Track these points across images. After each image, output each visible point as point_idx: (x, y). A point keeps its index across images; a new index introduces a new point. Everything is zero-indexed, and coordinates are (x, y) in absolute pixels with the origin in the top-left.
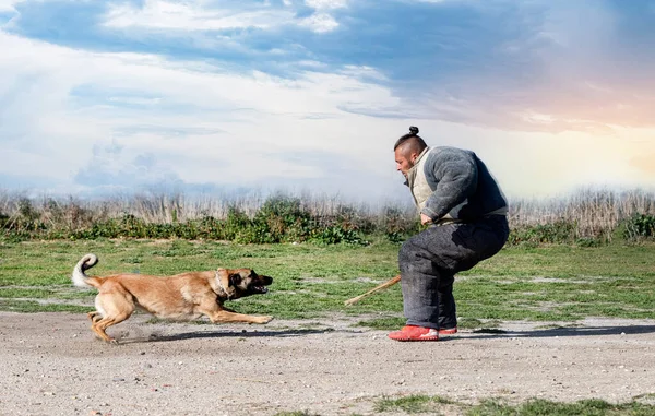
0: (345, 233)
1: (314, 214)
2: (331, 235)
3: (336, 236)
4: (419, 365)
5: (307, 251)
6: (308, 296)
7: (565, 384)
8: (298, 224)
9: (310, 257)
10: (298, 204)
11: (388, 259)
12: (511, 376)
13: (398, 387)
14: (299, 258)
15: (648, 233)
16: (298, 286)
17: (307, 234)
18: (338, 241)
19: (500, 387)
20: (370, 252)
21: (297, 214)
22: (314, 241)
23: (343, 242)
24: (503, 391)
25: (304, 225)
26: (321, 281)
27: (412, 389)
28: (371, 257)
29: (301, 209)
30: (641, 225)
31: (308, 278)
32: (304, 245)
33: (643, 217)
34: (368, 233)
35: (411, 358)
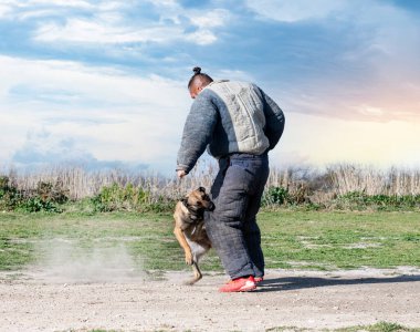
0: (44, 204)
1: (19, 188)
2: (32, 205)
3: (36, 206)
4: (100, 306)
5: (14, 218)
6: (14, 253)
7: (214, 320)
8: (7, 196)
9: (16, 222)
10: (7, 181)
11: (77, 223)
12: (171, 314)
13: (83, 324)
14: (6, 223)
15: (282, 202)
16: (6, 245)
17: (14, 204)
18: (38, 210)
19: (163, 323)
20: (64, 218)
21: (6, 189)
22: (20, 210)
23: (42, 210)
24: (165, 326)
25: (12, 197)
26: (24, 241)
27: (94, 324)
28: (64, 222)
29: (9, 184)
30: (275, 195)
31: (14, 239)
32: (11, 213)
33: (278, 189)
34: (62, 203)
35: (93, 301)
